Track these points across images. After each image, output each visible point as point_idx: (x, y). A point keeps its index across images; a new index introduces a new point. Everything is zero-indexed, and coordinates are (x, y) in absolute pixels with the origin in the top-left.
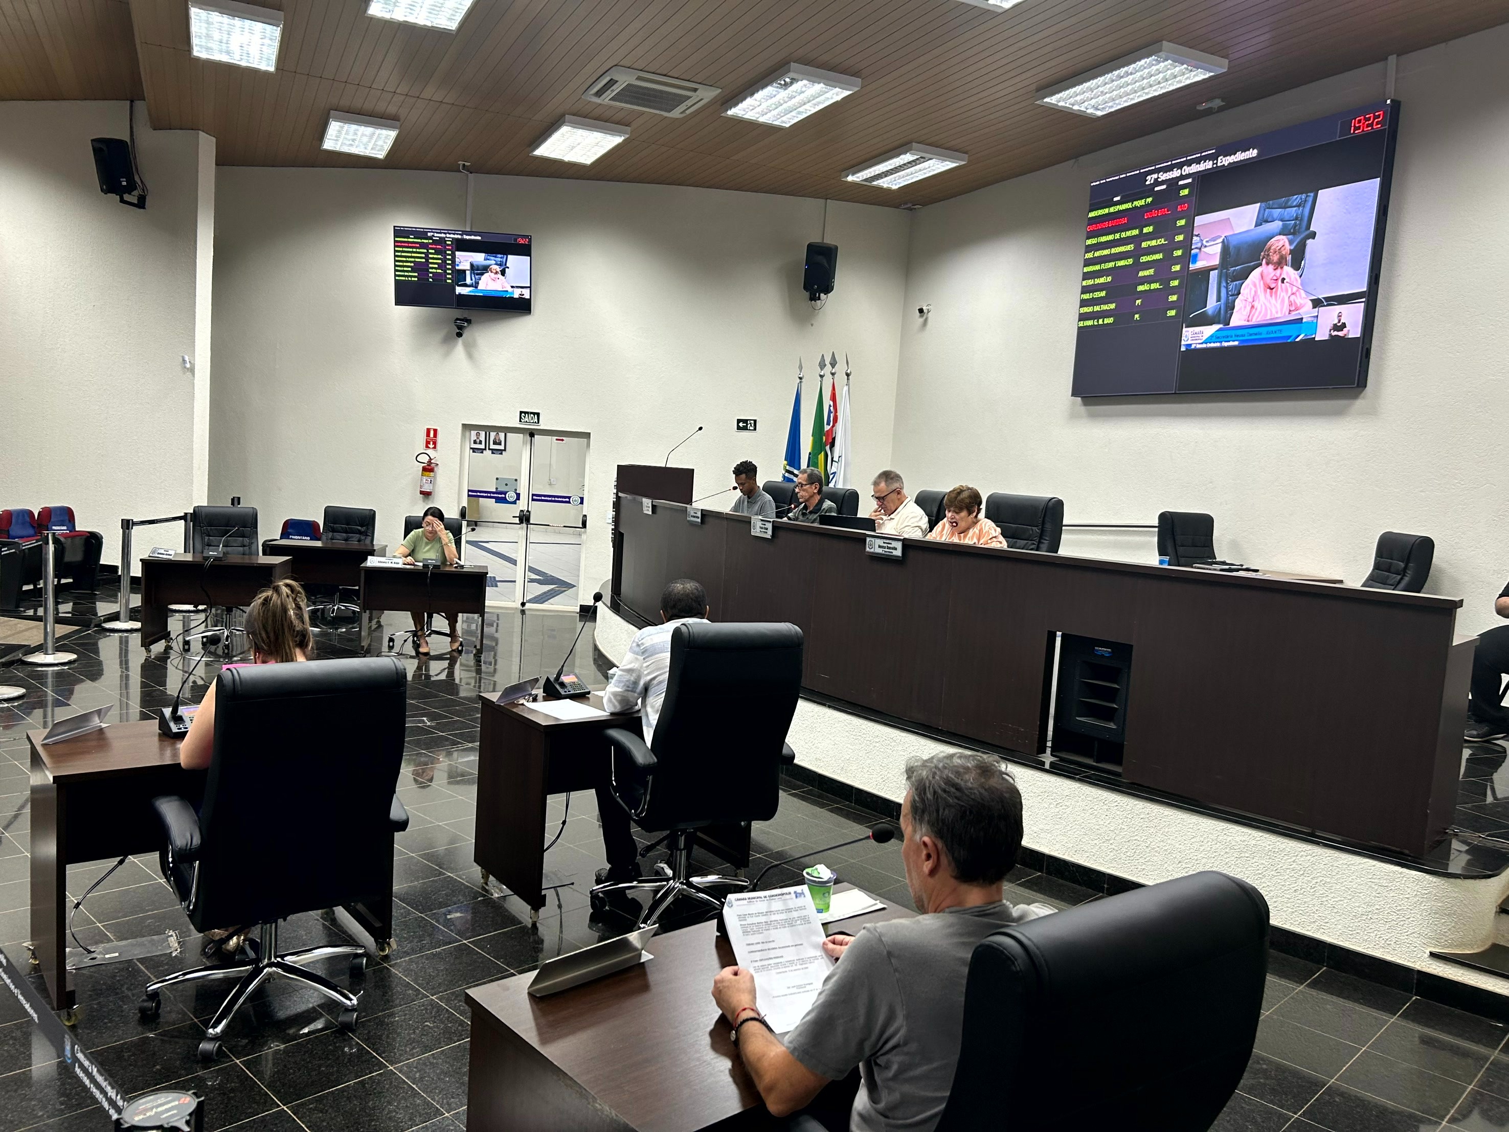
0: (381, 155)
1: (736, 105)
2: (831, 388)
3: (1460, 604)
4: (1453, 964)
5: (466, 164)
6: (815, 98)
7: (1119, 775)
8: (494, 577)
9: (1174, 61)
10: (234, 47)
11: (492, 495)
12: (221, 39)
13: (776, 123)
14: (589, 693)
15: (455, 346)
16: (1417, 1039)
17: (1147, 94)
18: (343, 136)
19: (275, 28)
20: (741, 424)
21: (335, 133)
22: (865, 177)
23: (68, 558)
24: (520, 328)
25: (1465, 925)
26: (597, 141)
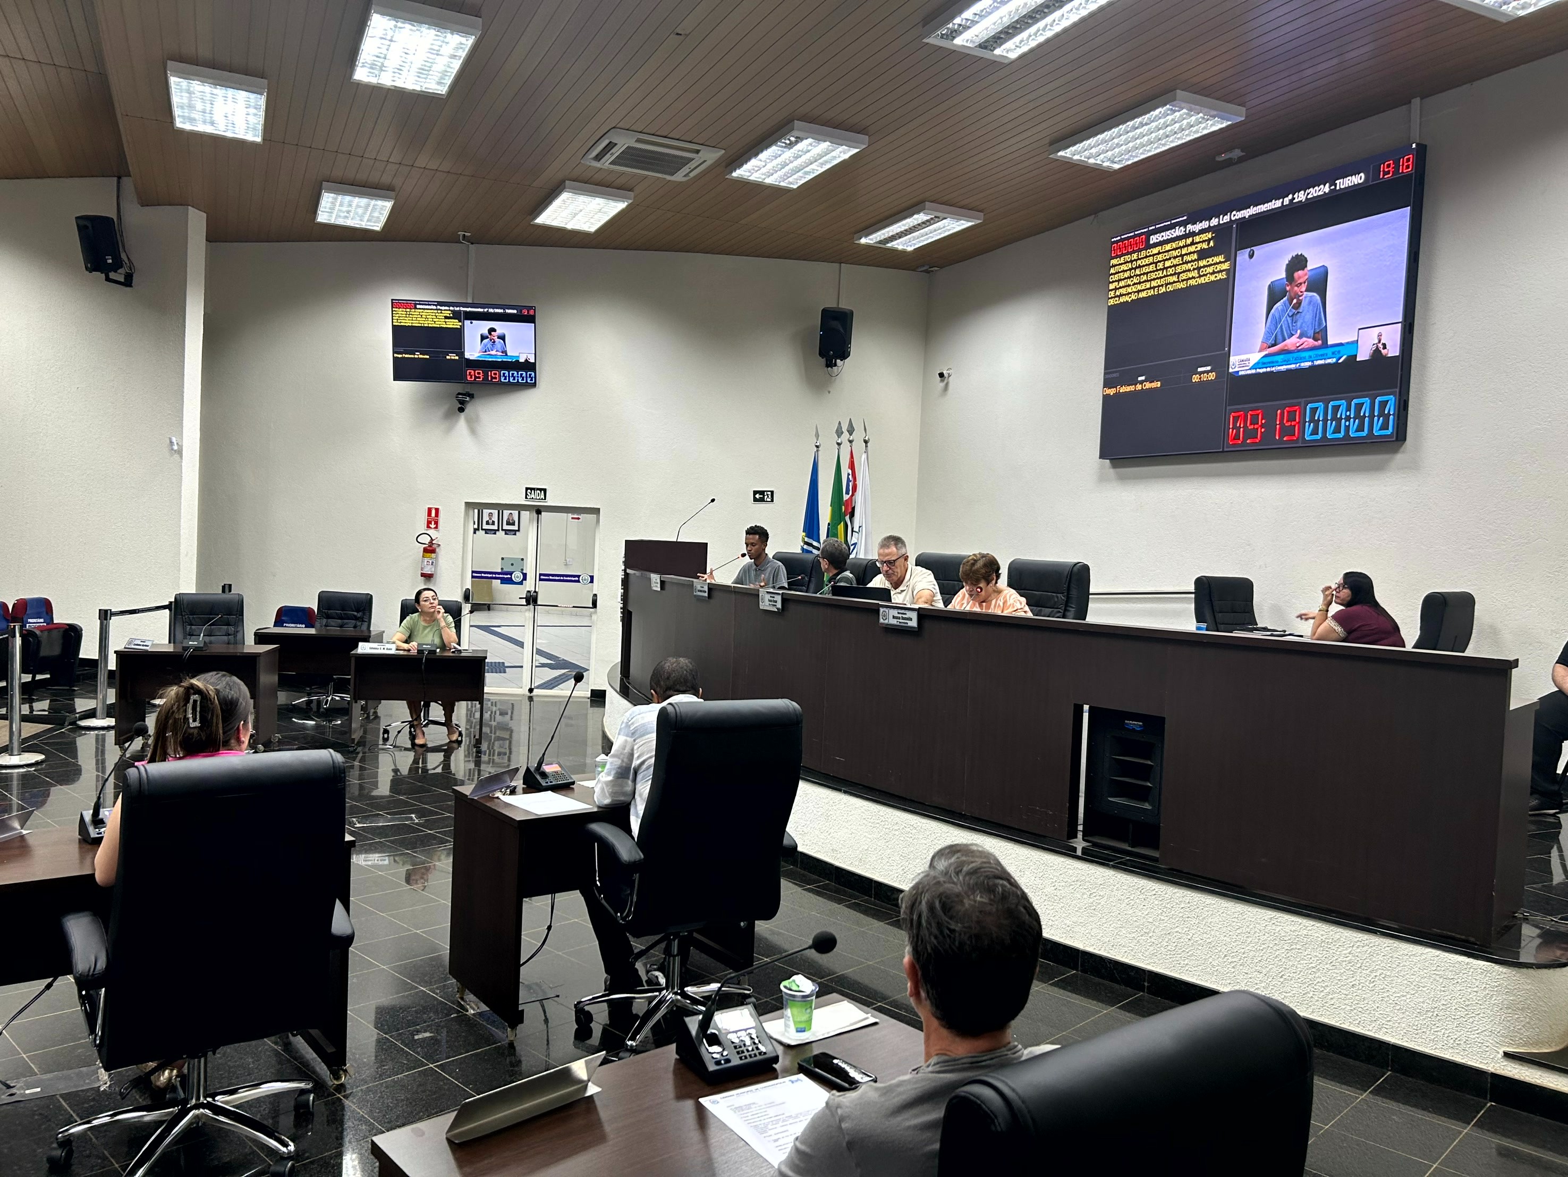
0: (377, 227)
1: (740, 166)
2: (849, 456)
3: (1515, 663)
4: (1531, 1065)
5: (466, 234)
6: (821, 156)
7: (1155, 860)
8: (503, 663)
9: (1190, 110)
10: (218, 117)
11: (497, 576)
12: (205, 109)
13: (782, 184)
14: (573, 783)
15: (457, 421)
16: (1494, 1150)
17: (1164, 145)
18: (337, 208)
19: (259, 96)
20: (757, 496)
21: (329, 205)
22: (878, 239)
23: (45, 652)
24: (524, 402)
25: (1540, 1020)
26: (599, 207)
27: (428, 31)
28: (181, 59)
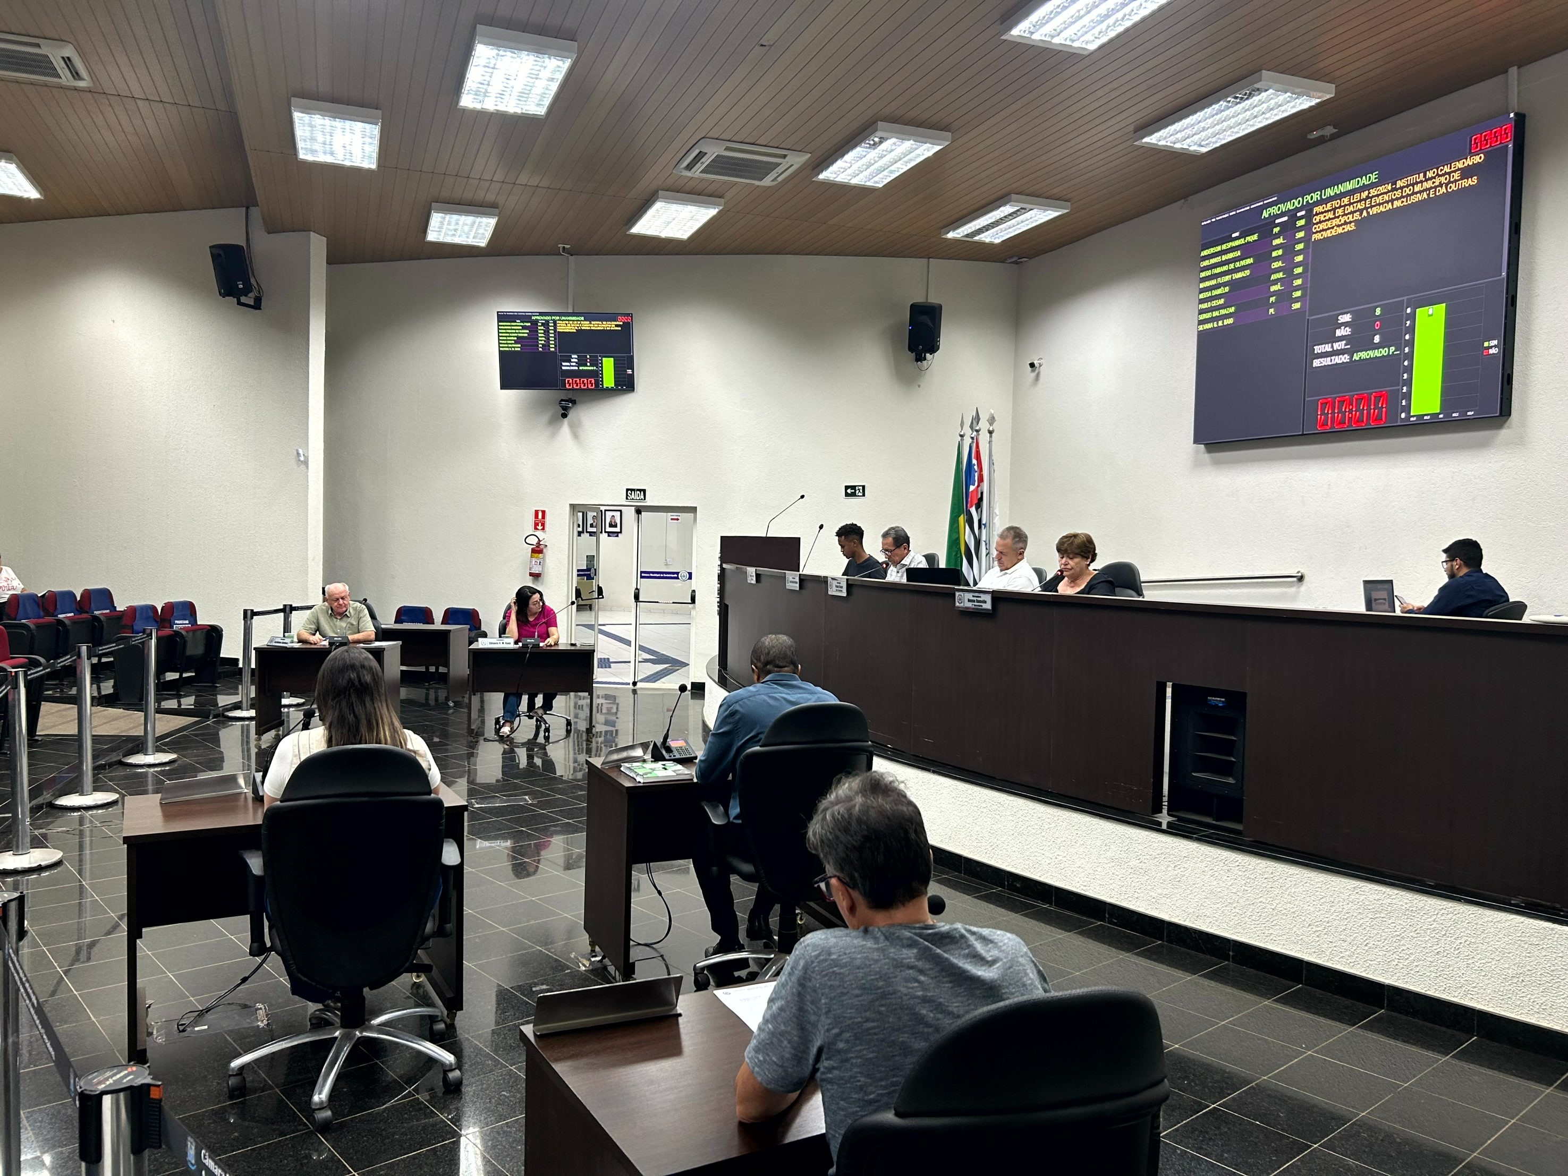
0: (483, 243)
1: (827, 167)
5: (566, 246)
6: (906, 155)
7: (1241, 833)
8: (608, 659)
9: (1277, 90)
10: (338, 148)
12: (325, 141)
13: (868, 184)
15: (560, 427)
17: (1252, 126)
18: (445, 227)
19: (374, 126)
20: (849, 491)
21: (438, 225)
22: (966, 233)
23: (190, 651)
24: (622, 408)
26: (691, 215)
27: (527, 57)
28: (302, 95)
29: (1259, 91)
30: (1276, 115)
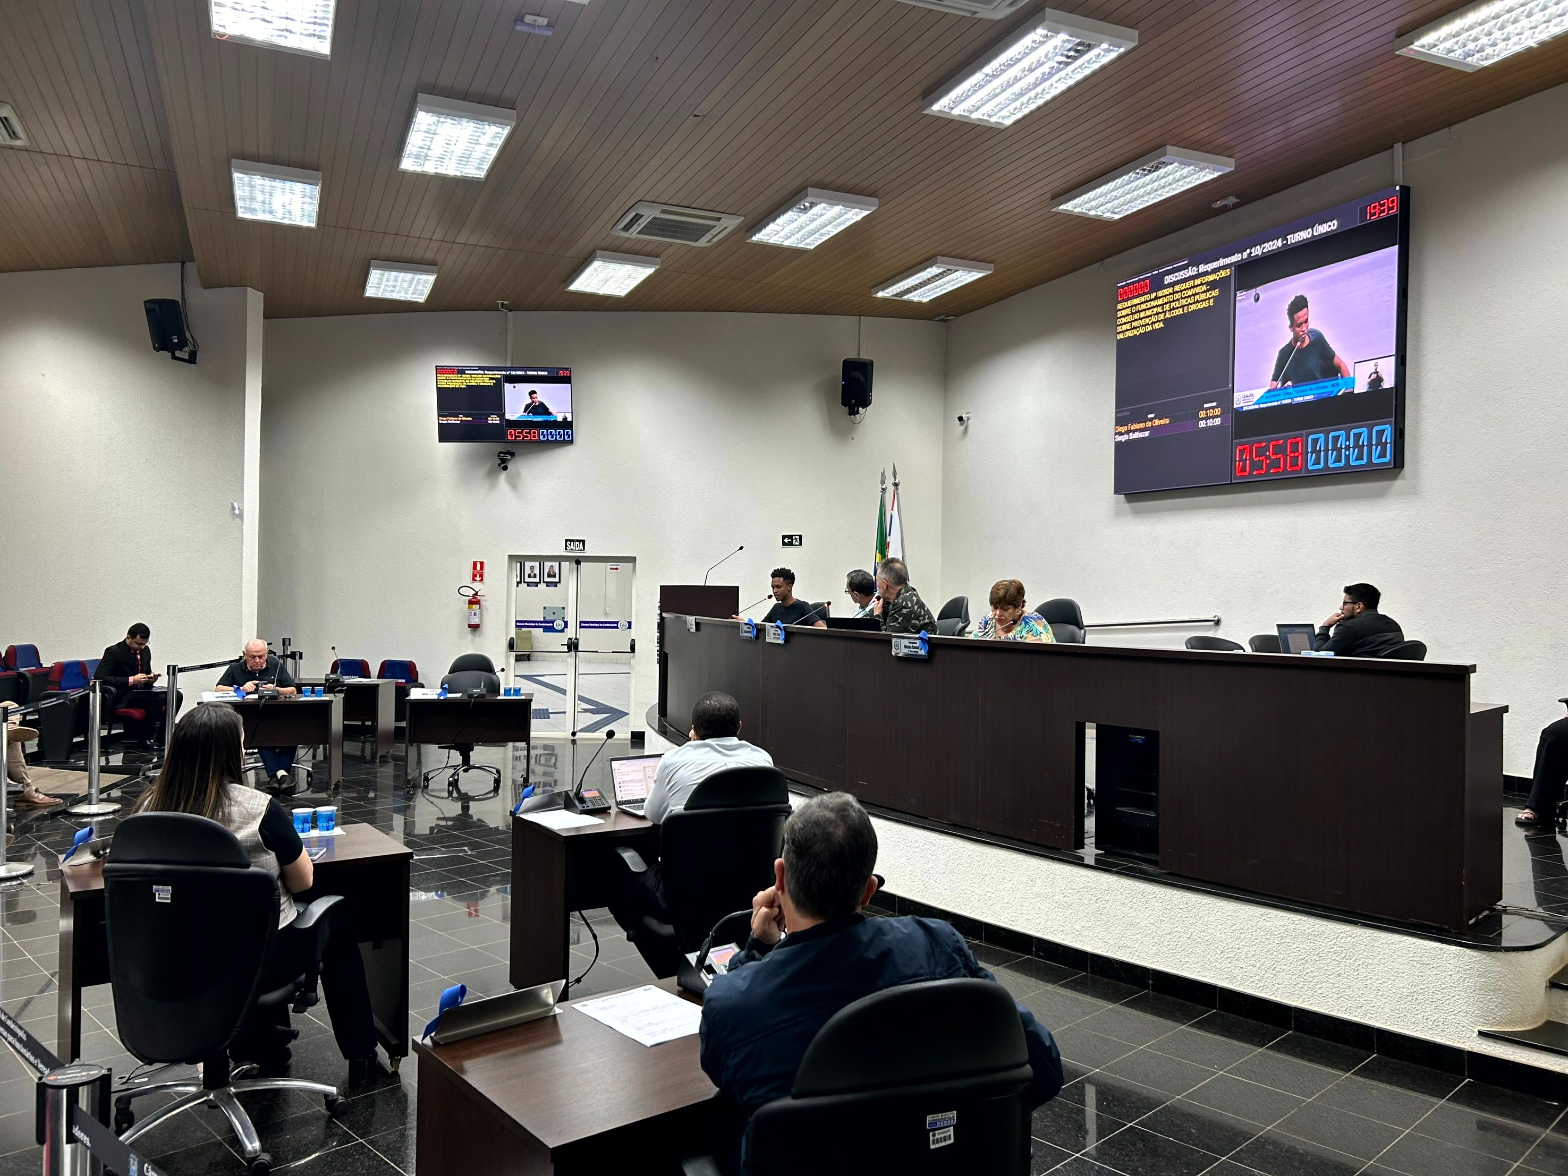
0: (422, 299)
1: (760, 230)
3: (1473, 668)
4: (1503, 1042)
5: (505, 302)
6: (834, 220)
7: (1156, 864)
8: (547, 710)
9: (1182, 163)
10: (277, 206)
11: (541, 624)
12: (265, 200)
13: (801, 246)
15: (499, 479)
16: (1475, 1126)
17: (1161, 195)
18: (384, 283)
19: (314, 187)
20: (786, 540)
21: (376, 281)
22: (895, 292)
24: (561, 459)
25: (1512, 1001)
26: (629, 273)
27: (467, 124)
28: (243, 157)
29: (1165, 164)
30: (1181, 186)
